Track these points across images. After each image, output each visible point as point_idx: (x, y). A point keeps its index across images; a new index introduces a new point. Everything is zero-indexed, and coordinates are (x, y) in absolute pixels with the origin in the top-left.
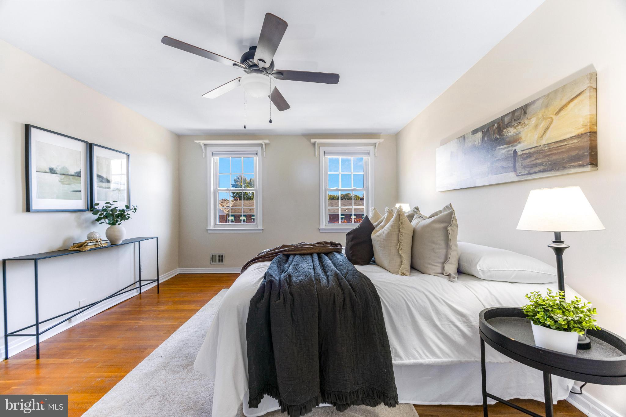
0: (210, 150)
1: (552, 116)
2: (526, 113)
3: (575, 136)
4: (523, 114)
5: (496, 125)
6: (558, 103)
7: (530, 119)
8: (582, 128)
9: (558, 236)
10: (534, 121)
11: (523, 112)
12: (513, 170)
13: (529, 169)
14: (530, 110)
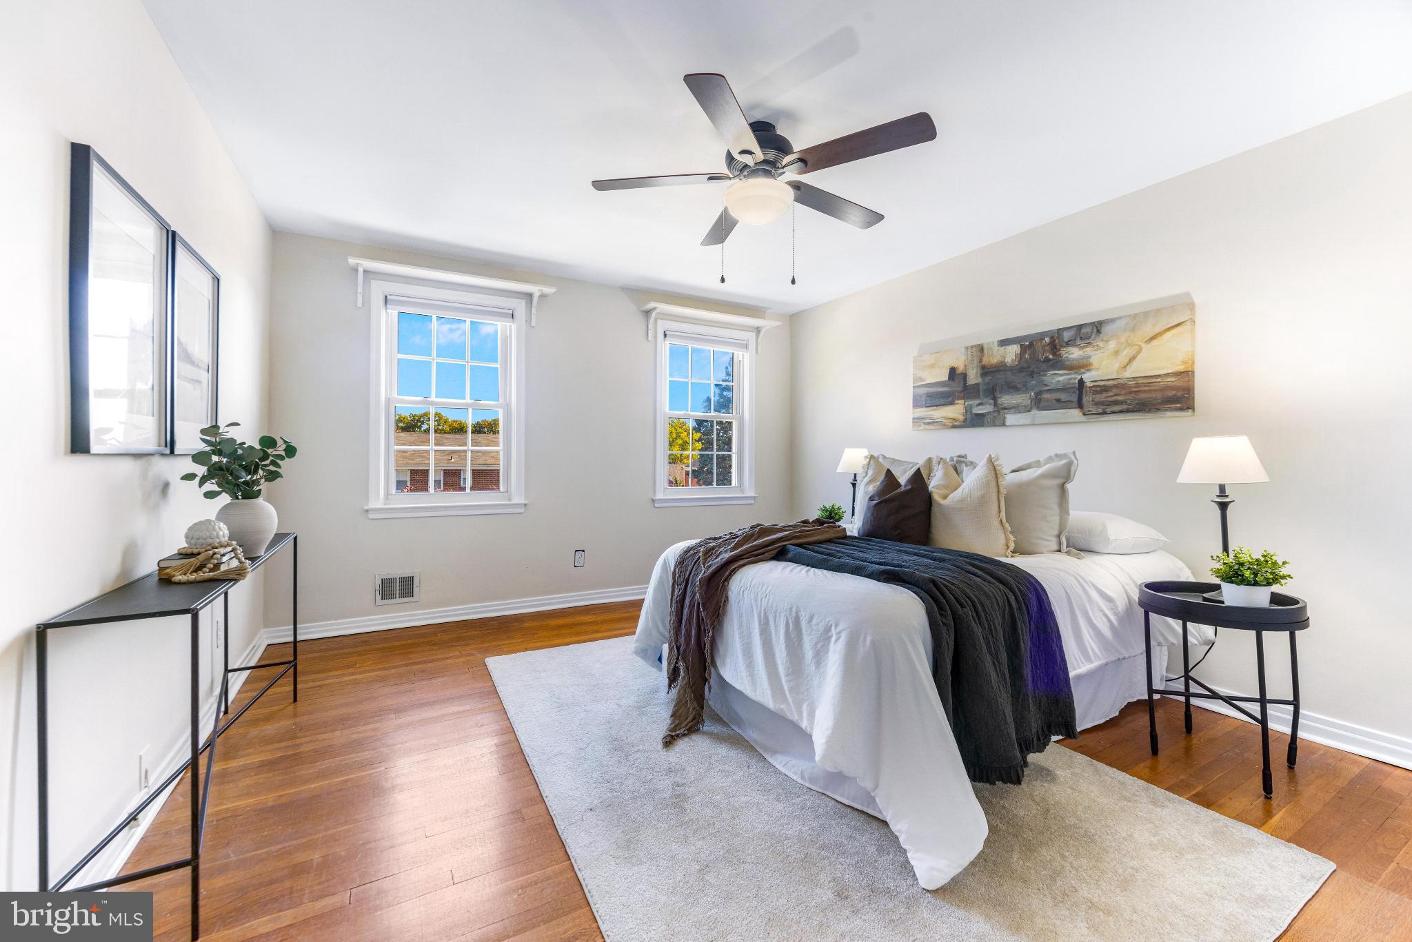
0: (378, 289)
1: (1140, 343)
2: (1101, 333)
3: (1172, 373)
4: (1094, 333)
5: (1047, 340)
6: (1149, 329)
7: (1107, 341)
8: (1180, 365)
9: (1222, 488)
10: (1112, 345)
11: (1095, 330)
12: (1077, 406)
13: (1105, 407)
14: (1106, 329)
